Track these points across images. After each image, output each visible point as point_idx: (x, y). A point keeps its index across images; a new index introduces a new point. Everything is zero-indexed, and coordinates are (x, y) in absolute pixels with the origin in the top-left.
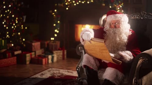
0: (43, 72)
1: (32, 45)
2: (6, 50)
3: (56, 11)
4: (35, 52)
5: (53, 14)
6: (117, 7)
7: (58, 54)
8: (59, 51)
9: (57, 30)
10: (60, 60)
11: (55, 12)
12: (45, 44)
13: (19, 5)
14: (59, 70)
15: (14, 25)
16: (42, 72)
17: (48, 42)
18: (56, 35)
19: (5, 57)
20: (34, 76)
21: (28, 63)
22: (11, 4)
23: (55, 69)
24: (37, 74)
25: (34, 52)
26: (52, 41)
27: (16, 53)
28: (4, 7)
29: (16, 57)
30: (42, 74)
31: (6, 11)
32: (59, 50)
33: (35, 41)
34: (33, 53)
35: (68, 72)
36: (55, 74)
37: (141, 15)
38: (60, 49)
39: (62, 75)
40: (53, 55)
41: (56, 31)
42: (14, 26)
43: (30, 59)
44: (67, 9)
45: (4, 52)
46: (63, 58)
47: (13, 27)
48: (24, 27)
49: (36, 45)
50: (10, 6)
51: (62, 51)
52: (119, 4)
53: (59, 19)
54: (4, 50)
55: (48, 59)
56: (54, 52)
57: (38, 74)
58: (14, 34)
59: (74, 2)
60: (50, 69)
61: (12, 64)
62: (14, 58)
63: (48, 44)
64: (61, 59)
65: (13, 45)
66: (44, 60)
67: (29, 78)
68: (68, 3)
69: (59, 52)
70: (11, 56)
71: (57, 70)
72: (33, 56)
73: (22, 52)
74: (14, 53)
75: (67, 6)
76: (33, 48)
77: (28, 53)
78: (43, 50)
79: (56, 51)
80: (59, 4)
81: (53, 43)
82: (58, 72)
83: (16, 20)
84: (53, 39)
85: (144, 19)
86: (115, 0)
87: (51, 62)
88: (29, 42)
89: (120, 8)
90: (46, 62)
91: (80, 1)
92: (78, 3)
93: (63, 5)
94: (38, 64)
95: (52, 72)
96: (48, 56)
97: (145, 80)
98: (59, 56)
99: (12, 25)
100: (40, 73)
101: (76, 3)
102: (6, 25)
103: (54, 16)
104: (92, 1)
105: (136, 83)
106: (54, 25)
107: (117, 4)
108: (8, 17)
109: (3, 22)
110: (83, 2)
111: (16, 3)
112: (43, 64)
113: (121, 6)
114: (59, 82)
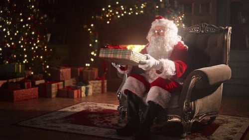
0: (74, 106)
1: (60, 72)
2: (24, 78)
3: (92, 25)
4: (64, 81)
5: (89, 30)
6: (176, 19)
7: (95, 85)
8: (97, 81)
9: (95, 53)
10: (98, 93)
11: (91, 27)
12: (77, 71)
13: (42, 18)
14: (96, 104)
15: (35, 45)
16: (73, 106)
17: (82, 68)
18: (92, 60)
19: (23, 87)
20: (63, 110)
21: (54, 96)
22: (30, 17)
23: (91, 103)
25: (62, 81)
26: (88, 68)
27: (37, 82)
28: (22, 20)
29: (37, 88)
30: (74, 108)
31: (24, 26)
33: (63, 67)
34: (61, 83)
35: (108, 106)
36: (90, 107)
37: (201, 27)
38: (99, 78)
39: (100, 108)
40: (88, 86)
41: (93, 53)
42: (35, 47)
43: (57, 91)
44: (108, 22)
45: (21, 80)
46: (103, 92)
47: (33, 48)
49: (66, 71)
50: (29, 19)
51: (101, 81)
52: (179, 16)
53: (97, 36)
54: (21, 79)
55: (81, 91)
56: (90, 82)
59: (117, 13)
60: (84, 103)
61: (32, 97)
62: (35, 88)
63: (81, 72)
64: (100, 92)
65: (32, 73)
66: (75, 92)
67: (55, 111)
68: (109, 15)
69: (96, 83)
70: (31, 86)
72: (61, 87)
73: (46, 82)
74: (35, 83)
75: (108, 19)
76: (61, 76)
77: (53, 83)
79: (93, 81)
80: (97, 17)
81: (89, 70)
82: (94, 105)
83: (38, 39)
84: (89, 65)
85: (205, 32)
86: (173, 10)
87: (85, 96)
88: (56, 69)
89: (179, 21)
90: (78, 95)
91: (125, 12)
92: (122, 15)
93: (103, 18)
94: (68, 97)
95: (86, 106)
96: (81, 88)
97: (199, 104)
98: (96, 87)
99: (32, 45)
100: (70, 106)
101: (120, 14)
102: (23, 46)
103: (91, 32)
104: (142, 12)
105: (188, 106)
106: (91, 45)
107: (176, 16)
108: (26, 34)
109: (19, 40)
110: (130, 14)
111: (38, 16)
112: (75, 97)
113: (182, 18)
114: (95, 116)
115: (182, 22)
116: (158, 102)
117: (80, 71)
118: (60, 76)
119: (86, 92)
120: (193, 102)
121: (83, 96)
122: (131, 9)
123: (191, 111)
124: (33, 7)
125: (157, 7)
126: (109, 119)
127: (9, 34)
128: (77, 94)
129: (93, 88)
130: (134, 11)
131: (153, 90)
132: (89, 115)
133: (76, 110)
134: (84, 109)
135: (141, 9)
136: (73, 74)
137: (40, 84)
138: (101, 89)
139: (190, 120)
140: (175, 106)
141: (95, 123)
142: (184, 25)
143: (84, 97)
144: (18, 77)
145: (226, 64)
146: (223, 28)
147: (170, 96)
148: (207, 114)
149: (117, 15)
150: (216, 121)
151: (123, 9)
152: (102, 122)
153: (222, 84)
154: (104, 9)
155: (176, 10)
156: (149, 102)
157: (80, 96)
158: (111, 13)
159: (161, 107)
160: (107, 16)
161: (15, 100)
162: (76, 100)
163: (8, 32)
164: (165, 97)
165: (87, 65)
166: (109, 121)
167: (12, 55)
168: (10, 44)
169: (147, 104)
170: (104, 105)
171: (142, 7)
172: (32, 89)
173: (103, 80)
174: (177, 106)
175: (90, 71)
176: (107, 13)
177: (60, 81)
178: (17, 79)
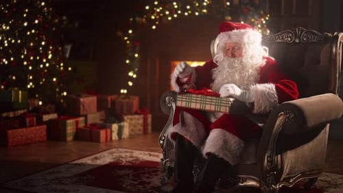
0: (98, 155)
1: (80, 102)
2: (25, 111)
3: (130, 32)
4: (86, 116)
5: (126, 38)
6: (256, 23)
7: (134, 122)
8: (137, 116)
9: (134, 74)
10: (138, 135)
11: (128, 35)
12: (107, 101)
13: (56, 21)
14: (131, 152)
15: (44, 61)
16: (96, 155)
17: (114, 97)
18: (130, 84)
19: (23, 125)
20: (79, 161)
21: (70, 138)
22: (38, 19)
23: (125, 150)
24: (85, 157)
25: (82, 116)
26: (123, 96)
27: (46, 118)
28: (26, 24)
29: (45, 126)
30: (96, 158)
31: (29, 33)
32: (136, 113)
33: (85, 95)
34: (82, 119)
35: (150, 155)
36: (122, 157)
37: (295, 33)
38: (139, 112)
39: (137, 159)
40: (122, 124)
41: (131, 74)
42: (44, 64)
43: (75, 130)
44: (154, 27)
45: (21, 114)
46: (145, 132)
47: (42, 66)
48: (66, 67)
49: (89, 102)
50: (37, 22)
51: (142, 116)
52: (261, 16)
53: (138, 49)
54: (22, 112)
55: (111, 132)
56: (125, 118)
57: (87, 158)
58: (44, 80)
59: (167, 13)
60: (113, 150)
61: (37, 139)
62: (41, 127)
63: (113, 102)
64: (141, 133)
65: (40, 103)
66: (103, 133)
67: (67, 163)
68: (155, 17)
69: (135, 118)
70: (35, 123)
71: (127, 152)
72: (81, 125)
73: (59, 116)
74: (42, 118)
75: (153, 22)
76: (82, 107)
77: (69, 119)
78: (103, 113)
79: (130, 117)
80: (137, 19)
81: (125, 98)
82: (128, 154)
83: (50, 52)
84: (125, 91)
85: (300, 42)
86: (252, 9)
87: (117, 138)
88: (74, 97)
89: (262, 25)
90: (107, 137)
91: (179, 12)
92: (175, 16)
93: (146, 21)
94: (91, 140)
95: (116, 155)
96: (111, 126)
97: (290, 159)
98: (135, 126)
99: (40, 62)
100: (91, 155)
101: (171, 14)
102: (28, 62)
103: (128, 42)
104: (205, 11)
105: (271, 162)
106: (128, 61)
107: (256, 17)
108: (32, 44)
109: (22, 54)
110: (186, 14)
111: (50, 17)
112: (101, 140)
113: (265, 20)
114: (127, 172)
115: (265, 26)
116: (221, 155)
117: (111, 100)
118: (79, 108)
119: (120, 133)
120: (279, 156)
121: (114, 138)
122: (188, 7)
123: (277, 171)
124: (43, 4)
125: (228, 4)
126: (148, 178)
127: (6, 45)
128: (105, 136)
129: (129, 127)
130: (193, 9)
131: (214, 134)
132: (118, 172)
133: (99, 162)
134: (112, 160)
135: (204, 7)
136: (101, 106)
137: (50, 121)
138: (142, 128)
139: (275, 185)
140: (250, 161)
141: (124, 186)
142: (269, 32)
143: (116, 140)
144: (18, 109)
145: (334, 93)
146: (330, 35)
147: (242, 145)
148: (304, 174)
149: (167, 16)
150: (318, 184)
151: (176, 7)
152: (136, 183)
153: (328, 125)
154: (147, 8)
155: (257, 8)
156: (208, 154)
157: (109, 139)
158: (158, 13)
159: (228, 162)
160: (153, 17)
161: (10, 144)
162: (102, 146)
163: (6, 42)
164: (233, 147)
165: (122, 91)
166: (147, 181)
167: (10, 76)
168: (8, 59)
169: (206, 157)
170: (145, 154)
171: (205, 4)
172: (37, 127)
173: (145, 115)
174: (254, 162)
175: (127, 100)
176: (153, 14)
177: (80, 116)
178: (16, 112)
